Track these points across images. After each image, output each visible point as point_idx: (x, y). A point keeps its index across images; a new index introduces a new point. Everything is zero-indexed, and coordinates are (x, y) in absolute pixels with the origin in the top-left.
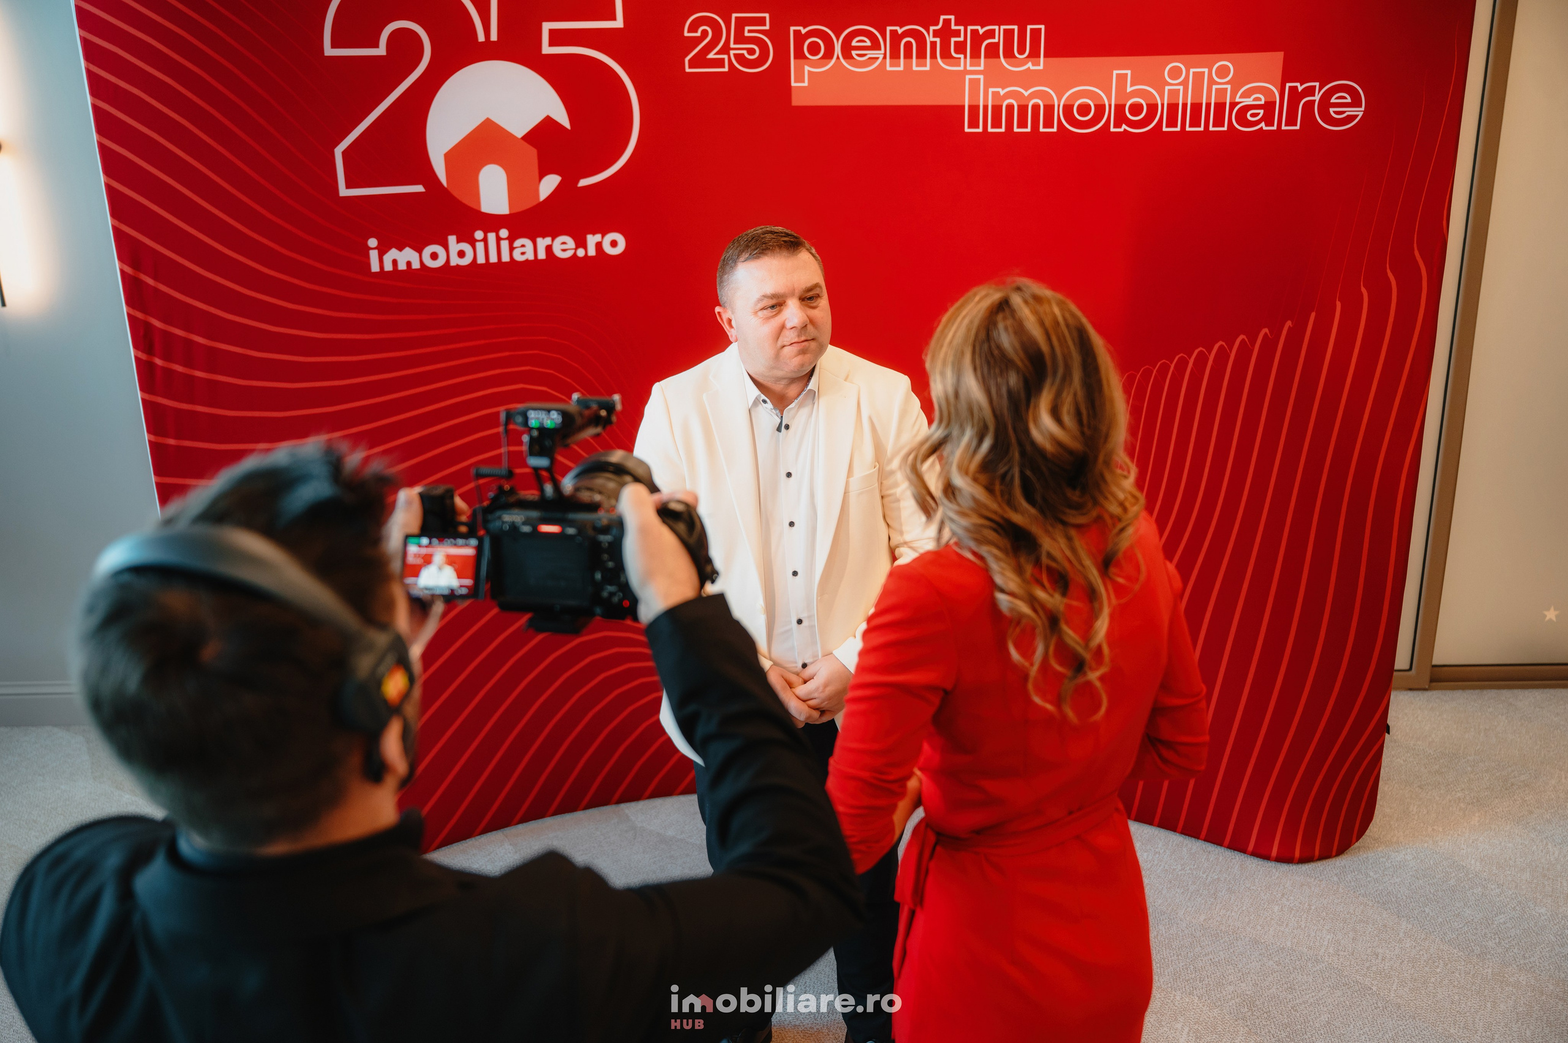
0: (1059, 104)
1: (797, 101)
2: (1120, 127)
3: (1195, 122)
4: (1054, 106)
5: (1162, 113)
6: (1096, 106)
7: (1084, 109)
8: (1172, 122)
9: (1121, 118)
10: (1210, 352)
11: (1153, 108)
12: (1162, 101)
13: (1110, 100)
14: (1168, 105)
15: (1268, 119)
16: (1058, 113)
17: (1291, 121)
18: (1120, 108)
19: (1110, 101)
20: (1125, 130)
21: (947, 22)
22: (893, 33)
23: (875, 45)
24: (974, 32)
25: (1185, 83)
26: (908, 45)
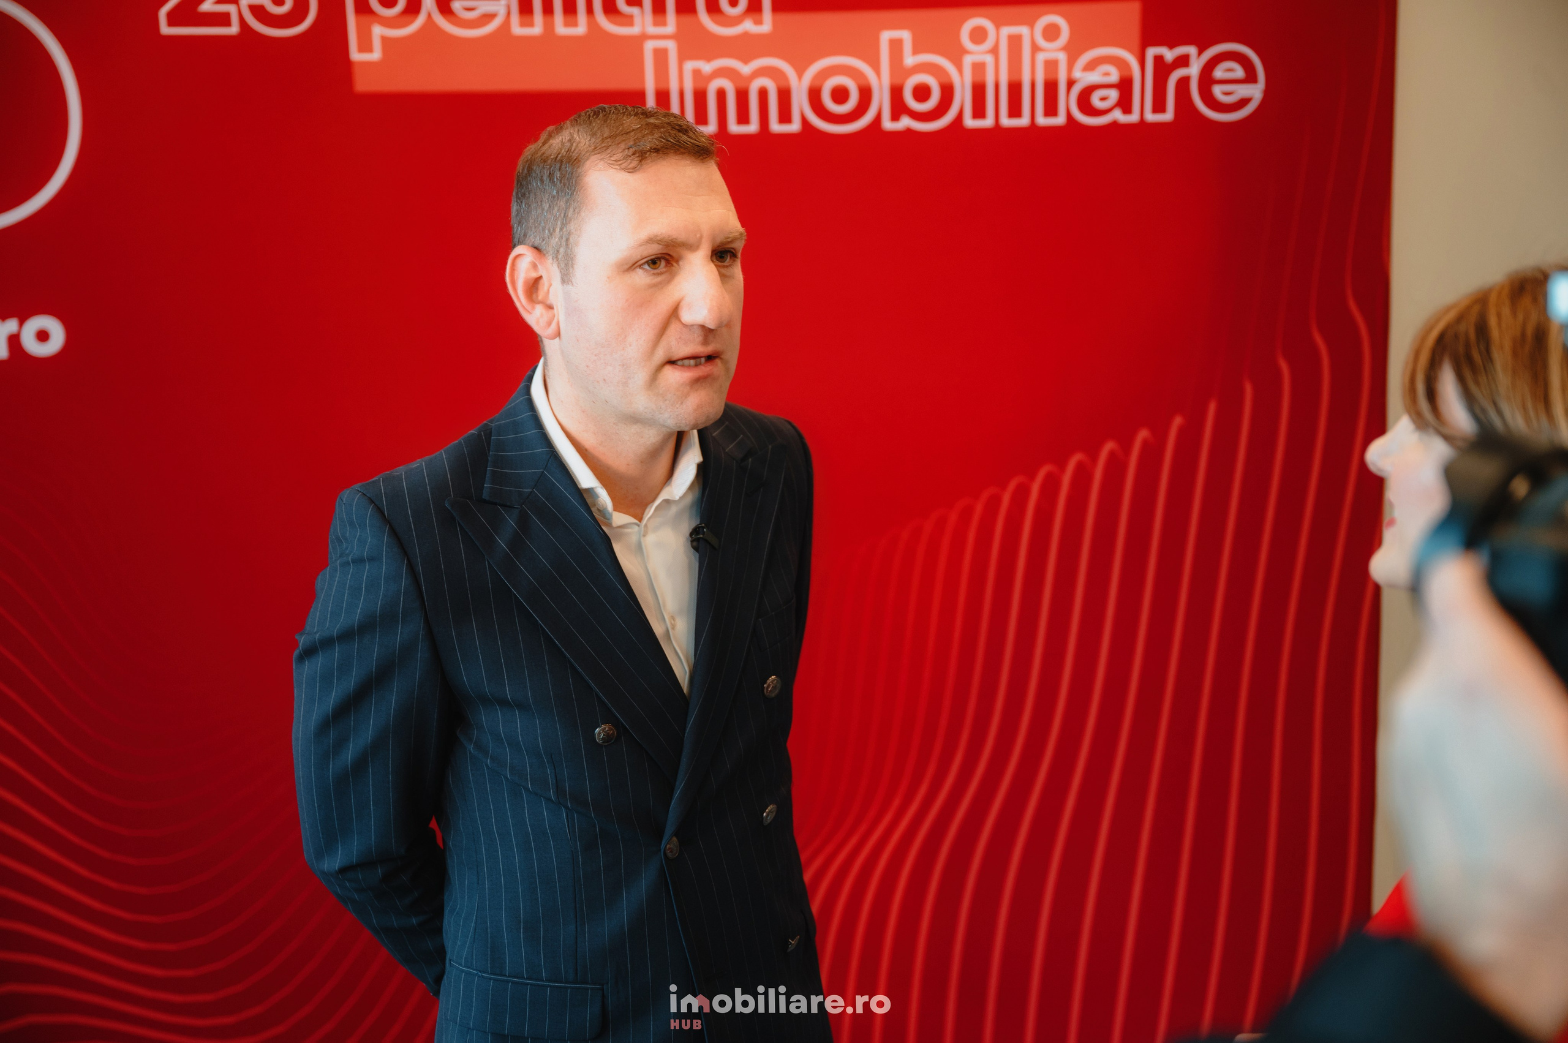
0: (800, 86)
1: (362, 85)
2: (899, 121)
4: (792, 89)
5: (963, 98)
6: (858, 88)
7: (840, 95)
8: (979, 111)
9: (899, 108)
11: (948, 91)
12: (963, 80)
13: (880, 79)
14: (972, 85)
15: (1125, 104)
16: (800, 100)
17: (1159, 106)
18: (897, 91)
20: (906, 126)
25: (995, 51)
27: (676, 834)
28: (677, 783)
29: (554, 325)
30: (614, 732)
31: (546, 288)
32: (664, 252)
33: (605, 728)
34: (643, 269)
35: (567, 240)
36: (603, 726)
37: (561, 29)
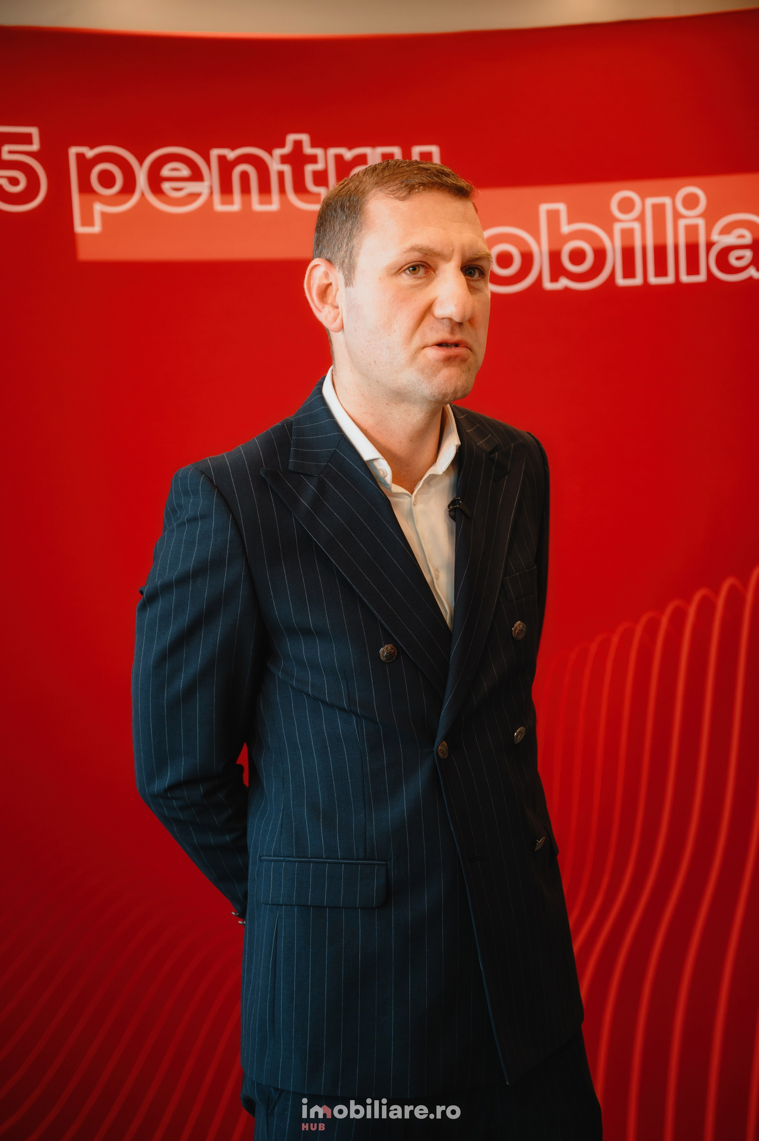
1: (86, 254)
2: (558, 282)
5: (614, 260)
6: (520, 254)
7: (505, 260)
8: (629, 272)
9: (557, 270)
11: (600, 254)
12: (613, 244)
13: (539, 245)
14: (622, 248)
18: (555, 257)
19: (540, 247)
20: (565, 285)
21: (298, 144)
22: (222, 159)
23: (197, 176)
24: (339, 158)
25: (641, 219)
26: (245, 177)
27: (445, 739)
28: (446, 697)
29: (338, 321)
30: (394, 651)
31: (334, 293)
32: (424, 260)
33: (388, 648)
34: (406, 273)
35: (351, 252)
36: (386, 646)
37: (257, 206)
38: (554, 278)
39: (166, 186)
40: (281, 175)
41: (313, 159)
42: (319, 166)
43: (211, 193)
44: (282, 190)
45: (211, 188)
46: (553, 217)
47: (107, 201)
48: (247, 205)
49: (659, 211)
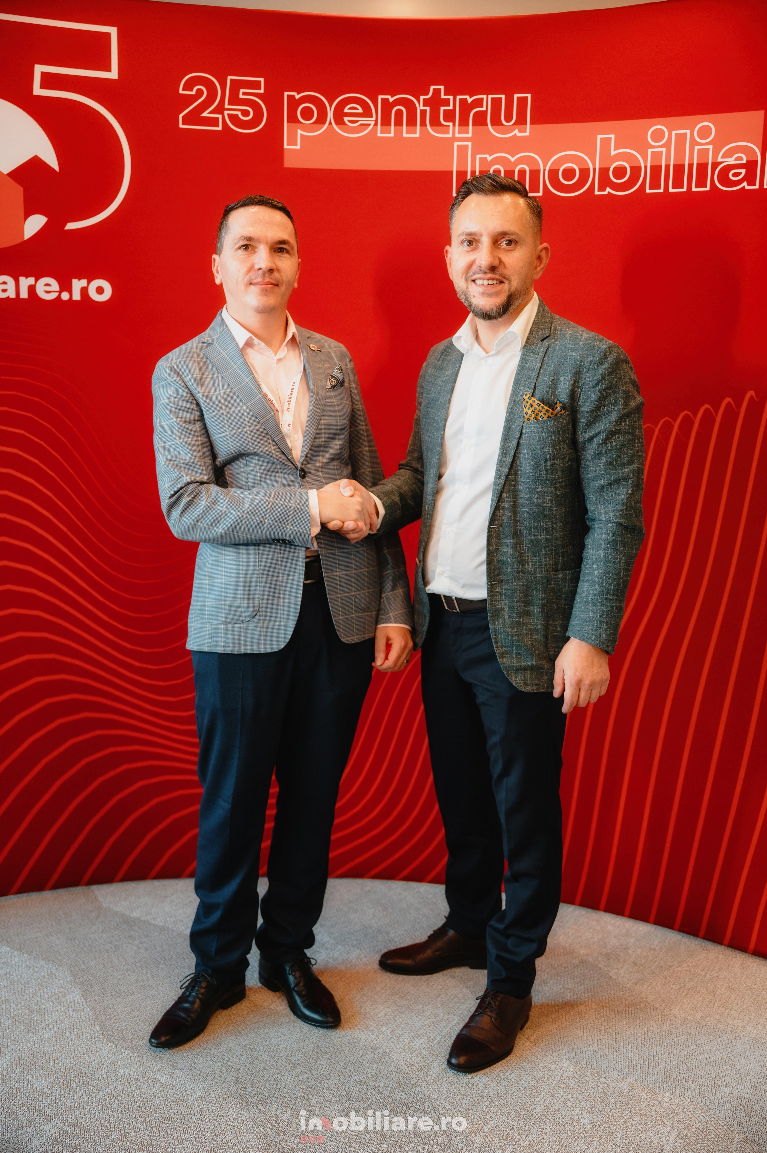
0: (544, 168)
1: (289, 163)
2: (604, 190)
3: (678, 183)
4: (539, 171)
5: (645, 175)
6: (580, 170)
7: (569, 174)
8: (655, 184)
9: (605, 181)
10: (695, 415)
11: (636, 171)
12: (645, 163)
13: (594, 163)
14: (651, 167)
15: (750, 178)
16: (544, 178)
18: (604, 172)
19: (594, 165)
20: (609, 193)
21: (437, 92)
22: (385, 101)
23: (367, 113)
24: (463, 102)
25: (667, 145)
26: (399, 113)
37: (405, 135)
38: (602, 188)
39: (346, 119)
40: (423, 112)
41: (446, 102)
42: (451, 107)
43: (376, 124)
44: (423, 124)
45: (376, 121)
46: (606, 143)
47: (306, 129)
48: (398, 133)
49: (681, 139)
